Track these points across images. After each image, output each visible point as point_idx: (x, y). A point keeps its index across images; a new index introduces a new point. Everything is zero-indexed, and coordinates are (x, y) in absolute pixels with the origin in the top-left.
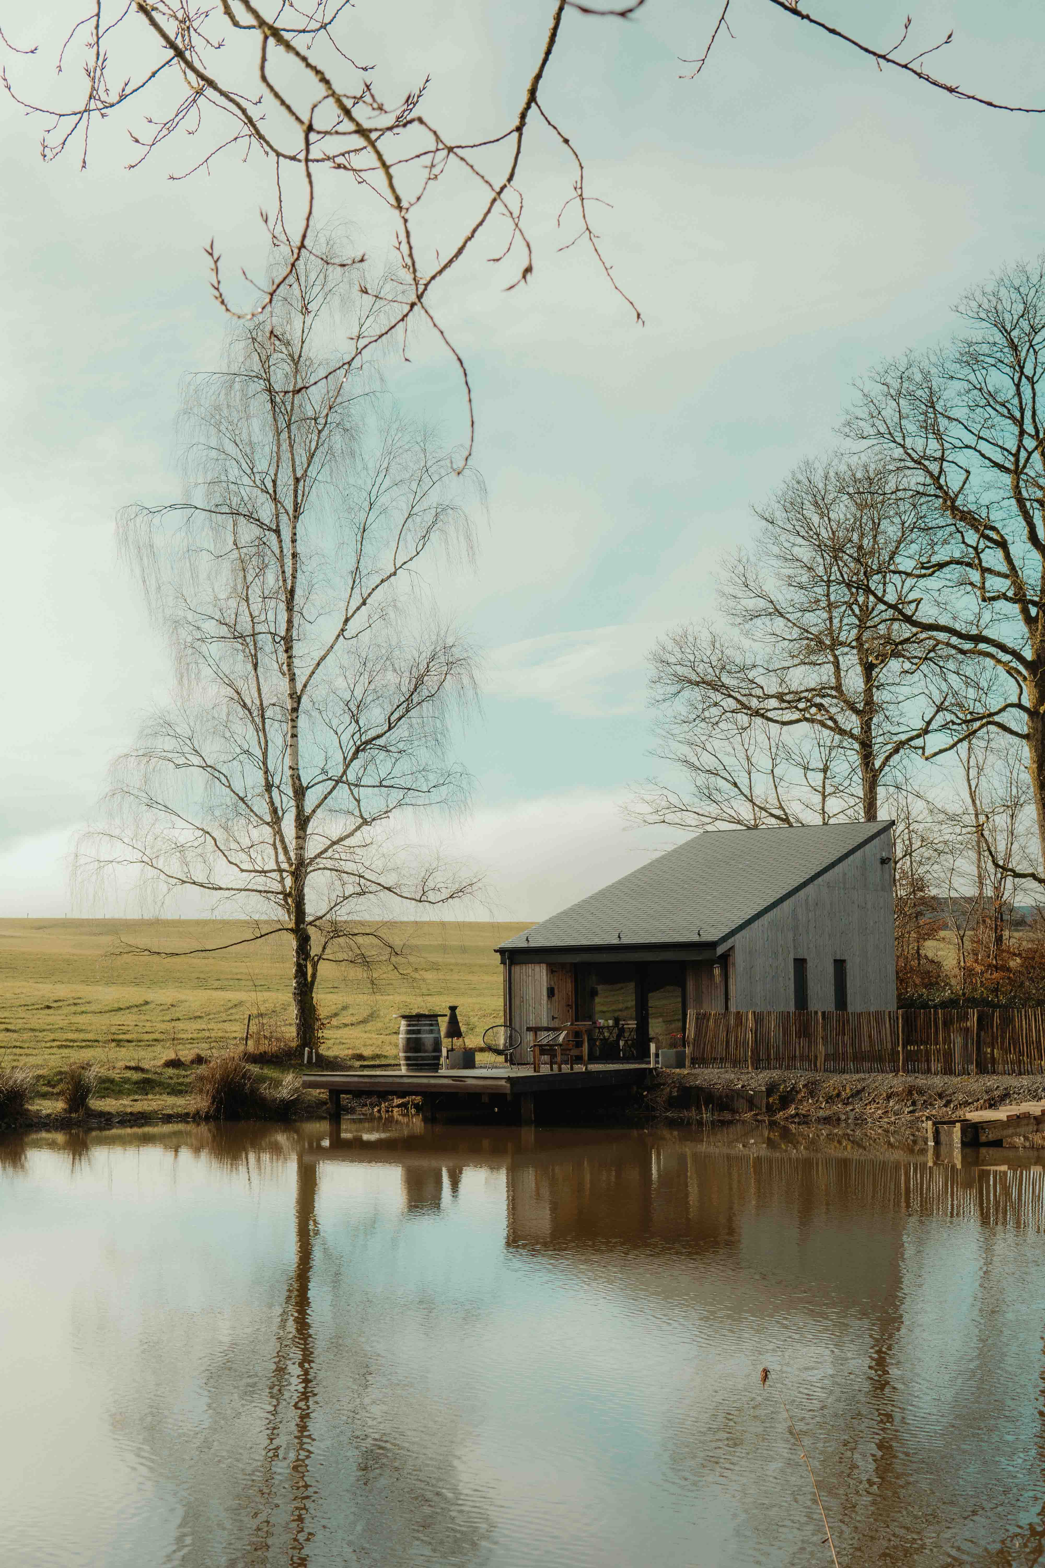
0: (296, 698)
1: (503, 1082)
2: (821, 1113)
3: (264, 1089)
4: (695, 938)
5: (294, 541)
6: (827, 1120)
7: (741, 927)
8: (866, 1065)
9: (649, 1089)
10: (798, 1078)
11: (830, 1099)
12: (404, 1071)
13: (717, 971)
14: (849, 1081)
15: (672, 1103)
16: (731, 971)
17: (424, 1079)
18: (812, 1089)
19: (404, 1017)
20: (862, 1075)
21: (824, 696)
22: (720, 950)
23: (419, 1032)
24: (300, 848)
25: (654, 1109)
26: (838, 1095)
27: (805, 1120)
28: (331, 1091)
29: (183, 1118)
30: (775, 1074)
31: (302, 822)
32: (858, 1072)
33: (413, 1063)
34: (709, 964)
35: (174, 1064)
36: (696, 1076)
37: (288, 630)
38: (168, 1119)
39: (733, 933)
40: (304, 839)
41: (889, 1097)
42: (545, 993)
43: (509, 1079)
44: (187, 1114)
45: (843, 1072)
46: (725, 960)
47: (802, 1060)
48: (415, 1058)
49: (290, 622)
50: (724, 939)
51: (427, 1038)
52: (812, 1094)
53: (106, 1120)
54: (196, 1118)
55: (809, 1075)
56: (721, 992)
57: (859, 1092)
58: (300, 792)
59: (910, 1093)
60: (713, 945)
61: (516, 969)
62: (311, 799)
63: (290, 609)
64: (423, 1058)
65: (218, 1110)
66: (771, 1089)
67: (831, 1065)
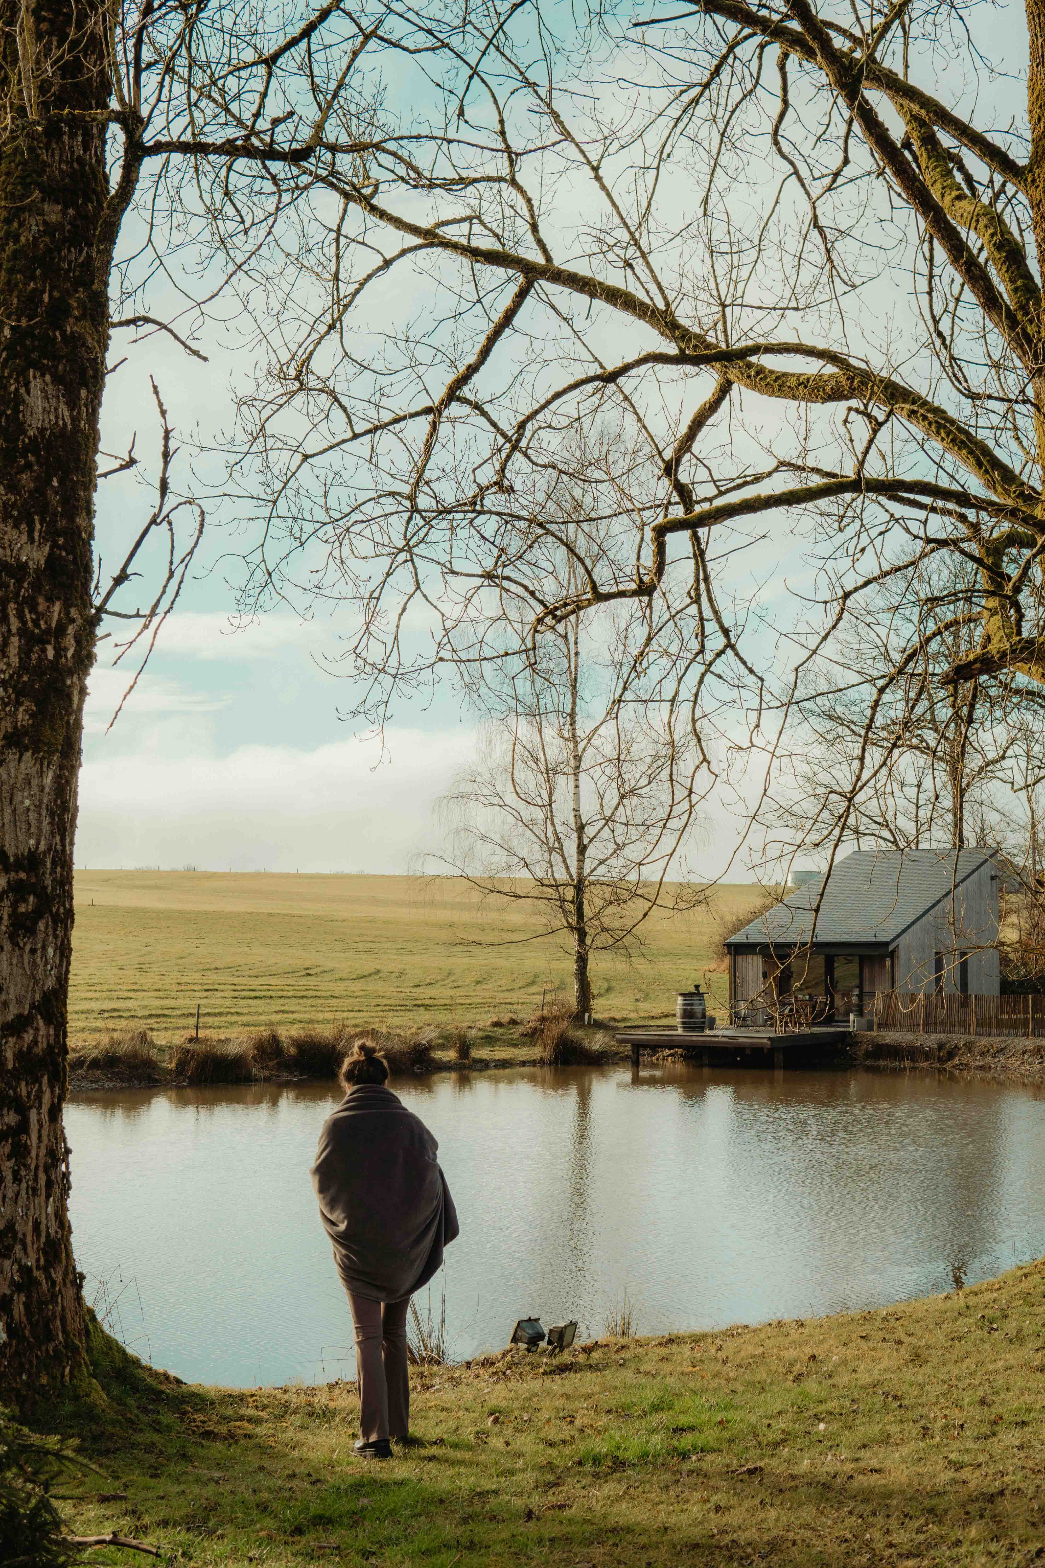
0: (578, 758)
1: (765, 1041)
2: (977, 1063)
3: (586, 1043)
4: (872, 939)
5: (576, 643)
6: (981, 1068)
7: (904, 931)
8: (1005, 1031)
9: (850, 1046)
10: (958, 1039)
11: (983, 1054)
12: (680, 1031)
13: (888, 963)
14: (995, 1041)
15: (868, 1055)
16: (896, 962)
17: (695, 1037)
18: (969, 1046)
19: (681, 994)
20: (1002, 1038)
21: (922, 728)
22: (891, 948)
23: (692, 1005)
24: (580, 868)
25: (855, 1059)
26: (988, 1051)
27: (967, 1067)
28: (633, 1045)
29: (533, 1063)
30: (942, 1036)
31: (582, 849)
32: (999, 1035)
33: (687, 1026)
34: (882, 958)
35: (497, 1024)
36: (883, 1037)
37: (573, 709)
38: (523, 1064)
39: (898, 936)
40: (583, 861)
41: (1024, 1053)
42: (761, 975)
43: (769, 1039)
44: (534, 1061)
45: (989, 1035)
46: (892, 955)
47: (960, 1026)
48: (690, 1023)
49: (574, 703)
50: (893, 940)
51: (698, 1009)
52: (969, 1050)
53: (484, 1065)
54: (542, 1062)
55: (967, 1037)
56: (888, 976)
57: (1002, 1050)
58: (581, 828)
59: (1039, 1051)
60: (887, 944)
61: (739, 959)
62: (590, 831)
63: (574, 694)
64: (695, 1023)
65: (556, 1058)
66: (941, 1046)
67: (980, 1030)
